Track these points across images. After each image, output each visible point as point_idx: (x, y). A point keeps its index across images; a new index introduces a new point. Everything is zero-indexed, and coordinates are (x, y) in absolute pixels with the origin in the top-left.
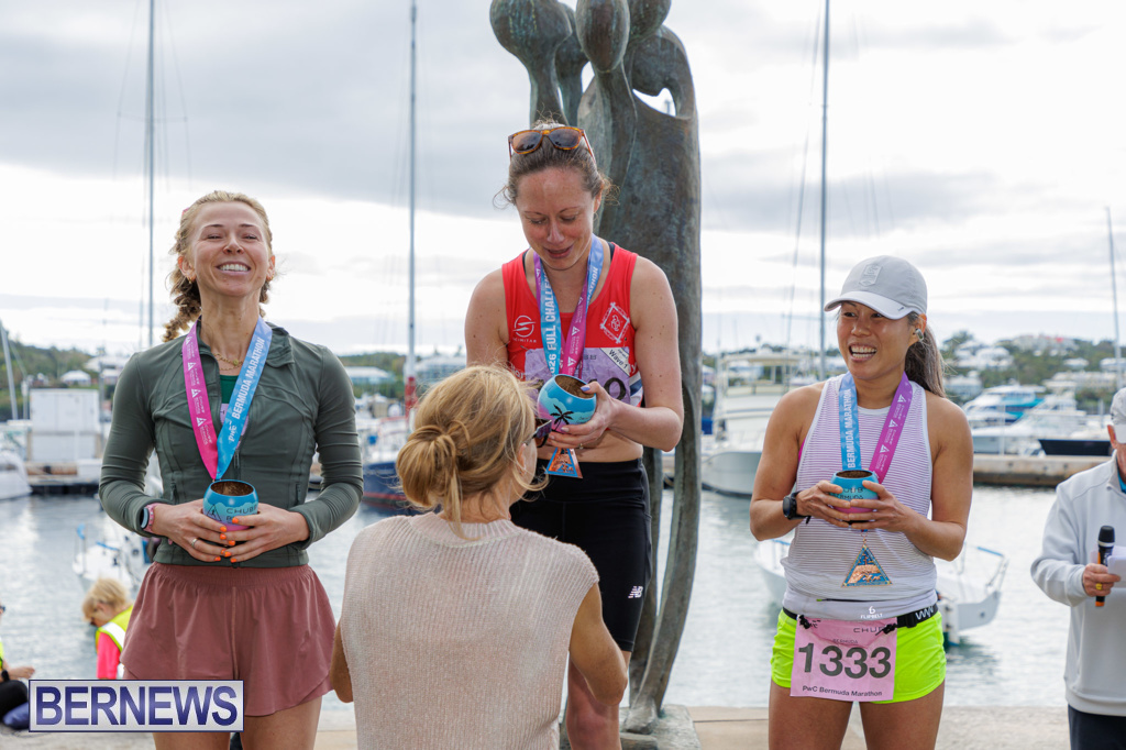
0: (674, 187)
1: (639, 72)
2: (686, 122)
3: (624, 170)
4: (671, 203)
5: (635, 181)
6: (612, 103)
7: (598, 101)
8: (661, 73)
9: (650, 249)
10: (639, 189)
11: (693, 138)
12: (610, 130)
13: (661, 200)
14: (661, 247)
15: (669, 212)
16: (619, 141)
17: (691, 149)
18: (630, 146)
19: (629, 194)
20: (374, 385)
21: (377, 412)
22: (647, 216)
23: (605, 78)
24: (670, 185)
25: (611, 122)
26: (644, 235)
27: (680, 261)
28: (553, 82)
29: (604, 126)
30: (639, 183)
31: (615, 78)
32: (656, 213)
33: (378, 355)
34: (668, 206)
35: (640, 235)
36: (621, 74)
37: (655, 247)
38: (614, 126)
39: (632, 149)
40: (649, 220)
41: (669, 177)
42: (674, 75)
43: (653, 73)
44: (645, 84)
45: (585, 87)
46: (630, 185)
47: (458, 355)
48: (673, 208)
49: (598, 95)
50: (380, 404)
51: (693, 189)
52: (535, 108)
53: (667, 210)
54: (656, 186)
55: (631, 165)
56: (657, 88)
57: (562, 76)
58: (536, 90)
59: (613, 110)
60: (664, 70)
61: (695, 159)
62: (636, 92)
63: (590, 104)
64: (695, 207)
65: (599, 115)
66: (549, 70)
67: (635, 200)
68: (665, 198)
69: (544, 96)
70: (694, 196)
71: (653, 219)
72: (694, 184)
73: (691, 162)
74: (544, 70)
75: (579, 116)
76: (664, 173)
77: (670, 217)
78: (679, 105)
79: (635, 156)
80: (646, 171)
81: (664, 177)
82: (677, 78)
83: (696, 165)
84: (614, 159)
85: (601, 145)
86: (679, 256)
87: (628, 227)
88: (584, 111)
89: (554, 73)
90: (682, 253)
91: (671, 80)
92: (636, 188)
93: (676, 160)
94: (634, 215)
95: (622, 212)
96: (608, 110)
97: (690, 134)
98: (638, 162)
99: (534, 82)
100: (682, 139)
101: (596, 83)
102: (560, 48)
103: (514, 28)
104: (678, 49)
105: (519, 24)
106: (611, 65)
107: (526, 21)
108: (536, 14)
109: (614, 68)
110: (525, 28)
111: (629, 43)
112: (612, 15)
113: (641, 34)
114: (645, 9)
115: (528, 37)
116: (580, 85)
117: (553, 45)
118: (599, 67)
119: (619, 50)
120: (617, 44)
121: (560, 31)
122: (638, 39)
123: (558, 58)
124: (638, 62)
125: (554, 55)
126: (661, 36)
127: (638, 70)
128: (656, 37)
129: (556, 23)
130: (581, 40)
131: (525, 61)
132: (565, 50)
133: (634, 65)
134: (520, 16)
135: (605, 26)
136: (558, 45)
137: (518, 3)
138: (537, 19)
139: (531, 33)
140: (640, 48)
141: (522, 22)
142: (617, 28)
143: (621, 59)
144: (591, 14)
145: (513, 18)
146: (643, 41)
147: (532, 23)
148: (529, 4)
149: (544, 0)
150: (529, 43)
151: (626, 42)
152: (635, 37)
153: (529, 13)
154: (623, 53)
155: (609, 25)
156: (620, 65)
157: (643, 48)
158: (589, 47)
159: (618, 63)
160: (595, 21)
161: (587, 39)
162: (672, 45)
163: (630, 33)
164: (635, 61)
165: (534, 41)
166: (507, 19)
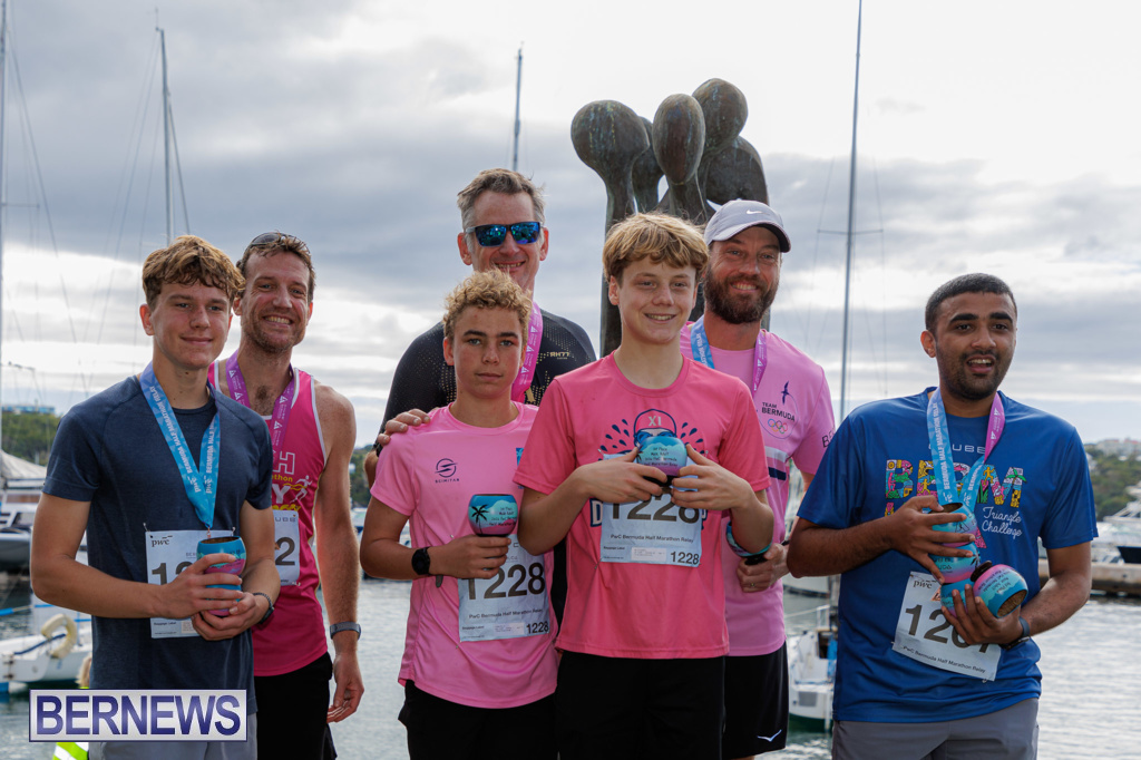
1: (714, 183)
8: (735, 184)
23: (679, 190)
28: (629, 194)
31: (689, 190)
36: (695, 185)
42: (748, 187)
43: (727, 183)
44: (718, 195)
45: (660, 198)
49: (672, 205)
52: (610, 219)
57: (639, 189)
58: (612, 203)
60: (738, 180)
62: (709, 202)
66: (625, 183)
69: (620, 207)
74: (621, 183)
82: (751, 189)
89: (630, 185)
91: (745, 190)
99: (610, 194)
101: (670, 194)
102: (637, 161)
103: (594, 143)
104: (754, 160)
105: (599, 138)
106: (685, 177)
107: (605, 136)
108: (615, 128)
109: (688, 180)
110: (604, 142)
111: (704, 155)
112: (688, 129)
113: (716, 146)
114: (722, 121)
115: (606, 151)
116: (657, 196)
117: (631, 159)
118: (673, 179)
119: (693, 162)
120: (692, 156)
121: (637, 145)
122: (714, 151)
123: (635, 171)
124: (713, 173)
125: (631, 168)
126: (737, 146)
127: (711, 181)
128: (731, 148)
129: (634, 137)
130: (656, 154)
131: (602, 174)
132: (642, 163)
133: (708, 177)
134: (600, 132)
135: (680, 139)
136: (635, 158)
137: (598, 118)
138: (615, 134)
139: (610, 149)
140: (715, 159)
141: (602, 136)
142: (692, 140)
143: (695, 171)
144: (666, 128)
145: (593, 133)
146: (719, 152)
147: (611, 138)
148: (609, 119)
149: (624, 114)
150: (608, 157)
151: (701, 154)
152: (711, 149)
153: (609, 128)
154: (697, 164)
155: (684, 138)
156: (694, 177)
157: (720, 158)
158: (663, 160)
159: (692, 175)
160: (671, 134)
161: (662, 152)
162: (748, 156)
163: (705, 145)
164: (709, 173)
165: (612, 154)
166: (587, 134)
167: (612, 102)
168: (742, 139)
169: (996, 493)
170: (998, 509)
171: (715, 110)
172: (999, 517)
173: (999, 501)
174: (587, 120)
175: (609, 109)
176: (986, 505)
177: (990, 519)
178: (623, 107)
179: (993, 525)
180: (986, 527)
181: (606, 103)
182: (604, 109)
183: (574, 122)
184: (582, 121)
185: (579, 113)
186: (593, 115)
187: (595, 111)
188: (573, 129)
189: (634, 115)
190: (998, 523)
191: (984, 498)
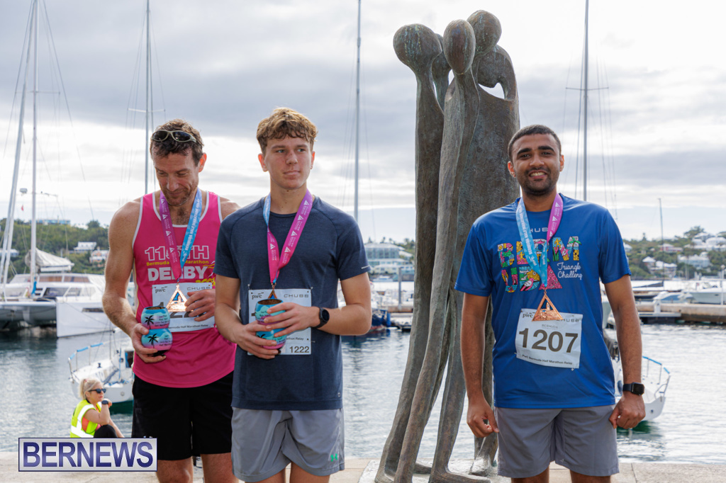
0: (503, 141)
1: (482, 73)
2: (511, 103)
3: (472, 133)
4: (501, 151)
5: (479, 139)
6: (465, 92)
7: (457, 91)
8: (496, 74)
9: (488, 179)
11: (516, 111)
12: (463, 108)
13: (495, 150)
14: (495, 178)
15: (500, 156)
16: (468, 115)
17: (514, 118)
18: (476, 118)
19: (476, 146)
22: (487, 159)
23: (460, 78)
24: (500, 140)
25: (464, 104)
26: (484, 171)
27: (507, 186)
28: (430, 81)
29: (460, 106)
30: (482, 140)
31: (466, 77)
32: (492, 157)
34: (499, 153)
35: (483, 171)
36: (470, 75)
37: (491, 178)
38: (466, 106)
39: (477, 120)
40: (488, 162)
41: (500, 136)
42: (504, 75)
43: (491, 73)
44: (487, 81)
45: (450, 83)
46: (476, 141)
47: (382, 242)
48: (503, 154)
49: (457, 88)
52: (419, 97)
53: (499, 156)
54: (492, 142)
55: (477, 129)
56: (493, 83)
57: (436, 77)
58: (420, 86)
59: (466, 96)
60: (498, 72)
61: (516, 124)
62: (480, 86)
63: (452, 93)
65: (457, 100)
66: (428, 74)
67: (479, 150)
68: (498, 148)
69: (425, 89)
71: (490, 161)
73: (514, 126)
74: (425, 74)
75: (445, 101)
76: (497, 133)
77: (501, 160)
78: (507, 93)
79: (479, 124)
80: (486, 133)
81: (497, 136)
82: (506, 77)
84: (466, 126)
85: (458, 118)
86: (506, 183)
87: (475, 166)
88: (449, 98)
89: (431, 76)
90: (508, 182)
91: (502, 77)
92: (480, 142)
93: (504, 125)
94: (479, 159)
95: (471, 157)
96: (462, 97)
97: (513, 109)
98: (481, 127)
99: (419, 81)
100: (508, 113)
101: (455, 81)
103: (408, 50)
104: (506, 59)
105: (410, 47)
106: (464, 70)
107: (415, 45)
108: (421, 41)
109: (466, 72)
110: (414, 49)
111: (475, 57)
112: (465, 41)
113: (483, 51)
114: (486, 36)
115: (415, 54)
116: (448, 82)
117: (431, 59)
118: (457, 71)
119: (469, 61)
120: (468, 57)
121: (435, 51)
122: (482, 54)
123: (434, 66)
124: (482, 68)
125: (431, 65)
126: (496, 51)
127: (481, 72)
128: (493, 52)
129: (432, 46)
130: (446, 56)
131: (414, 69)
132: (438, 61)
133: (479, 70)
134: (411, 43)
135: (460, 47)
136: (434, 59)
137: (410, 34)
138: (421, 44)
139: (418, 53)
140: (483, 59)
141: (412, 46)
142: (468, 48)
143: (470, 66)
144: (451, 41)
145: (407, 44)
146: (485, 54)
147: (418, 46)
148: (416, 35)
149: (426, 32)
150: (416, 58)
151: (473, 56)
152: (479, 52)
153: (416, 41)
154: (471, 62)
155: (463, 46)
156: (469, 70)
157: (485, 59)
158: (450, 60)
159: (468, 68)
160: (454, 44)
161: (450, 55)
162: (503, 57)
163: (476, 50)
164: (479, 67)
165: (419, 57)
166: (403, 45)
167: (418, 25)
168: (499, 47)
169: (563, 254)
170: (567, 263)
171: (482, 29)
172: (567, 268)
173: (566, 259)
174: (403, 36)
175: (417, 29)
176: (558, 262)
177: (563, 270)
178: (426, 28)
179: (565, 274)
180: (560, 275)
181: (415, 26)
182: (413, 29)
183: (395, 38)
184: (400, 37)
185: (398, 32)
186: (406, 33)
187: (408, 31)
188: (395, 42)
189: (432, 33)
190: (568, 272)
191: (557, 258)
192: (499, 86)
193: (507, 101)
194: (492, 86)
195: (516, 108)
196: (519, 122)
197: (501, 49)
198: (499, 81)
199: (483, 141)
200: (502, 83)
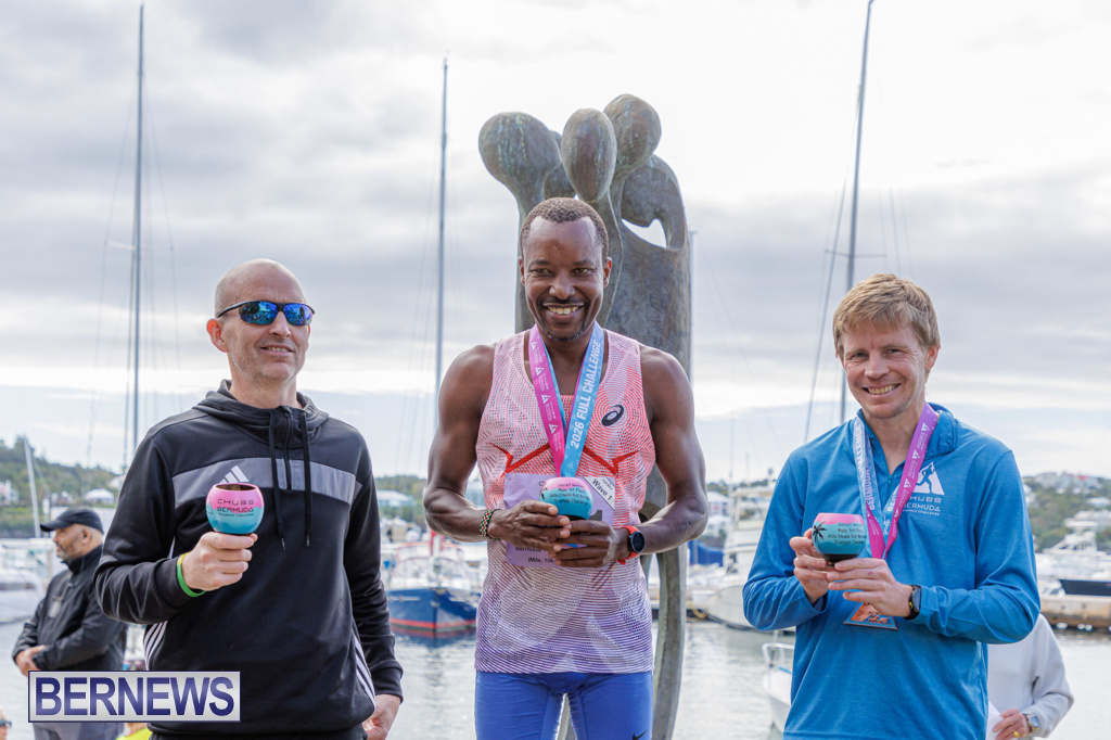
0: (662, 318)
1: (629, 202)
2: (676, 254)
3: (610, 302)
4: (659, 336)
5: (622, 313)
8: (651, 204)
10: (626, 322)
11: (684, 270)
13: (649, 333)
17: (681, 281)
18: (616, 278)
19: (616, 326)
20: (395, 508)
21: (395, 537)
24: (659, 317)
30: (627, 315)
31: (600, 207)
33: (398, 478)
34: (655, 340)
36: (607, 204)
39: (618, 281)
41: (657, 309)
42: (665, 206)
43: (643, 203)
44: (635, 214)
46: (616, 317)
48: (661, 341)
50: (398, 526)
51: (682, 322)
54: (645, 319)
55: (619, 297)
56: (647, 219)
60: (655, 201)
61: (685, 291)
62: (624, 221)
64: (684, 340)
68: (653, 330)
70: (683, 330)
72: (683, 316)
73: (680, 294)
74: (533, 200)
76: (652, 305)
78: (670, 237)
79: (623, 287)
80: (634, 303)
81: (653, 309)
82: (668, 210)
83: (685, 298)
91: (662, 211)
92: (623, 320)
93: (664, 292)
97: (679, 266)
98: (626, 293)
99: (522, 211)
100: (671, 271)
102: (551, 177)
103: (503, 157)
104: (669, 180)
105: (508, 151)
106: (596, 195)
107: (515, 149)
108: (526, 142)
109: (600, 198)
110: (514, 156)
111: (616, 174)
112: (598, 145)
113: (630, 164)
114: (635, 139)
115: (516, 165)
117: (543, 174)
118: (585, 197)
119: (601, 182)
120: (603, 174)
121: (549, 159)
122: (628, 169)
123: (548, 187)
124: (628, 193)
125: (543, 183)
126: (652, 166)
127: (626, 201)
128: (647, 167)
129: (545, 152)
130: (567, 170)
131: (513, 190)
132: (555, 179)
133: (623, 196)
134: (509, 145)
135: (590, 155)
136: (547, 174)
137: (506, 130)
138: (526, 147)
139: (520, 162)
140: (630, 178)
141: (511, 149)
142: (602, 157)
144: (576, 144)
145: (502, 146)
146: (634, 170)
147: (521, 150)
148: (518, 132)
149: (534, 126)
150: (518, 172)
151: (612, 171)
152: (624, 167)
153: (518, 141)
154: (609, 181)
155: (594, 154)
156: (606, 195)
157: (635, 177)
158: (574, 177)
159: (603, 193)
160: (580, 150)
161: (572, 168)
162: (664, 175)
163: (618, 162)
164: (624, 191)
165: (523, 169)
166: (496, 146)
167: (521, 115)
168: (658, 158)
171: (628, 127)
174: (495, 132)
175: (518, 121)
178: (533, 120)
181: (515, 115)
182: (513, 121)
183: (481, 134)
184: (489, 133)
185: (487, 124)
186: (501, 127)
187: (504, 123)
188: (481, 141)
189: (545, 129)
192: (656, 223)
193: (669, 252)
194: (646, 224)
195: (684, 264)
196: (690, 286)
197: (662, 163)
198: (659, 215)
199: (628, 318)
200: (662, 220)
